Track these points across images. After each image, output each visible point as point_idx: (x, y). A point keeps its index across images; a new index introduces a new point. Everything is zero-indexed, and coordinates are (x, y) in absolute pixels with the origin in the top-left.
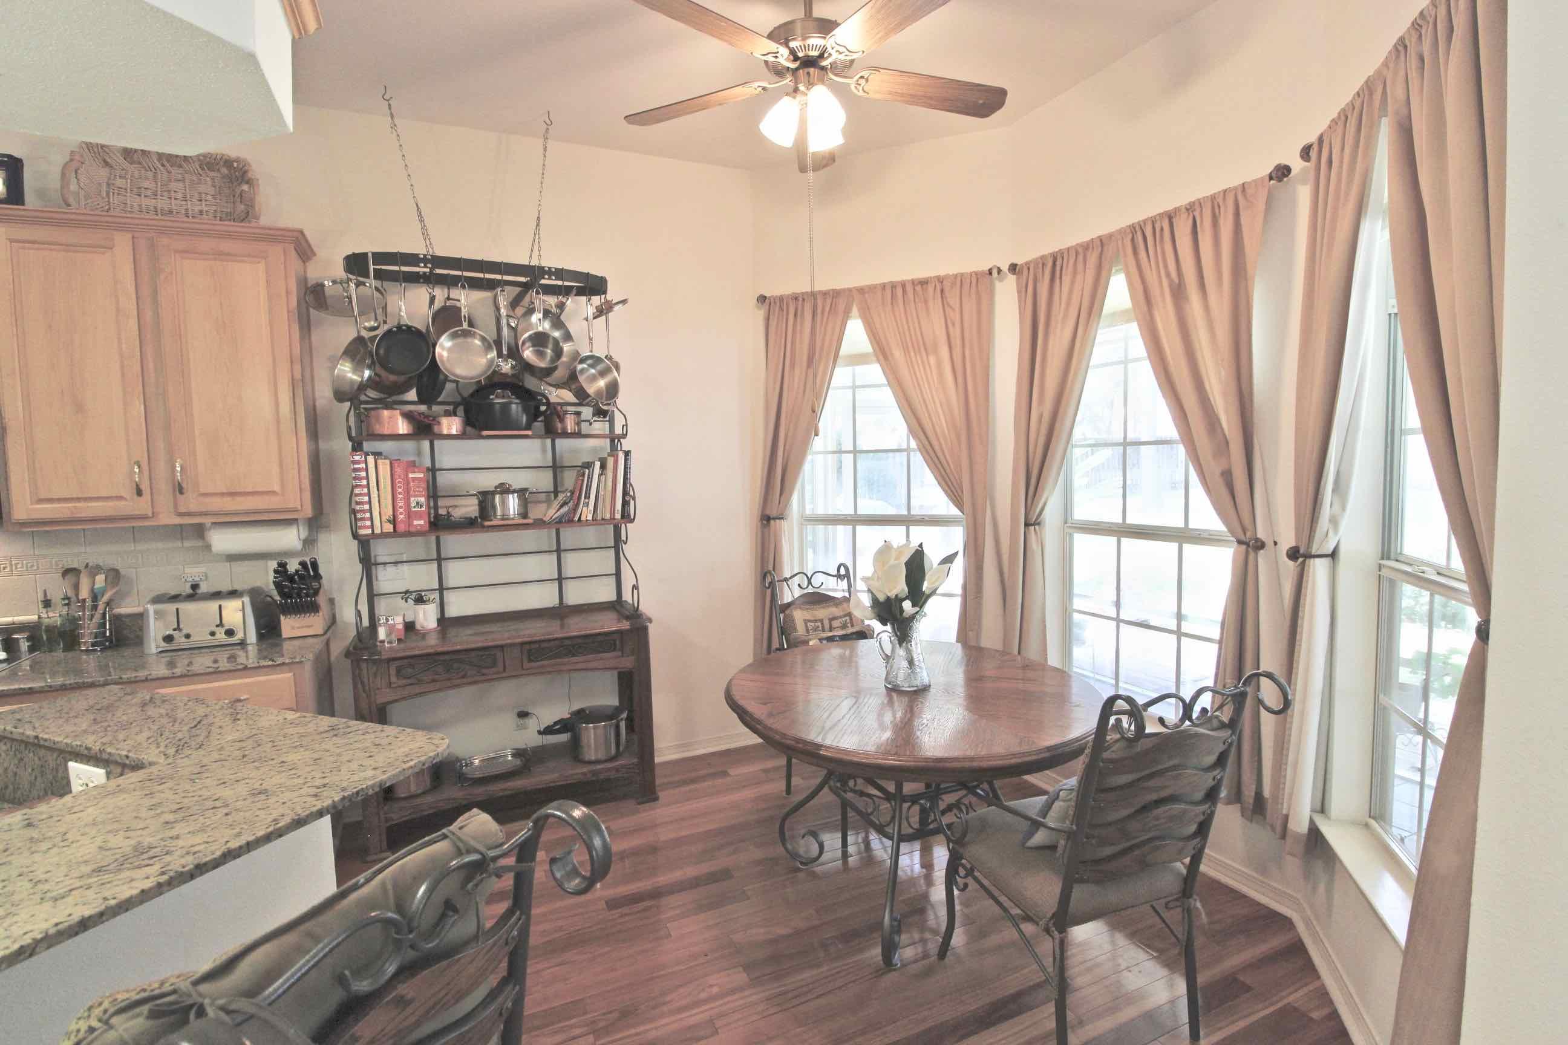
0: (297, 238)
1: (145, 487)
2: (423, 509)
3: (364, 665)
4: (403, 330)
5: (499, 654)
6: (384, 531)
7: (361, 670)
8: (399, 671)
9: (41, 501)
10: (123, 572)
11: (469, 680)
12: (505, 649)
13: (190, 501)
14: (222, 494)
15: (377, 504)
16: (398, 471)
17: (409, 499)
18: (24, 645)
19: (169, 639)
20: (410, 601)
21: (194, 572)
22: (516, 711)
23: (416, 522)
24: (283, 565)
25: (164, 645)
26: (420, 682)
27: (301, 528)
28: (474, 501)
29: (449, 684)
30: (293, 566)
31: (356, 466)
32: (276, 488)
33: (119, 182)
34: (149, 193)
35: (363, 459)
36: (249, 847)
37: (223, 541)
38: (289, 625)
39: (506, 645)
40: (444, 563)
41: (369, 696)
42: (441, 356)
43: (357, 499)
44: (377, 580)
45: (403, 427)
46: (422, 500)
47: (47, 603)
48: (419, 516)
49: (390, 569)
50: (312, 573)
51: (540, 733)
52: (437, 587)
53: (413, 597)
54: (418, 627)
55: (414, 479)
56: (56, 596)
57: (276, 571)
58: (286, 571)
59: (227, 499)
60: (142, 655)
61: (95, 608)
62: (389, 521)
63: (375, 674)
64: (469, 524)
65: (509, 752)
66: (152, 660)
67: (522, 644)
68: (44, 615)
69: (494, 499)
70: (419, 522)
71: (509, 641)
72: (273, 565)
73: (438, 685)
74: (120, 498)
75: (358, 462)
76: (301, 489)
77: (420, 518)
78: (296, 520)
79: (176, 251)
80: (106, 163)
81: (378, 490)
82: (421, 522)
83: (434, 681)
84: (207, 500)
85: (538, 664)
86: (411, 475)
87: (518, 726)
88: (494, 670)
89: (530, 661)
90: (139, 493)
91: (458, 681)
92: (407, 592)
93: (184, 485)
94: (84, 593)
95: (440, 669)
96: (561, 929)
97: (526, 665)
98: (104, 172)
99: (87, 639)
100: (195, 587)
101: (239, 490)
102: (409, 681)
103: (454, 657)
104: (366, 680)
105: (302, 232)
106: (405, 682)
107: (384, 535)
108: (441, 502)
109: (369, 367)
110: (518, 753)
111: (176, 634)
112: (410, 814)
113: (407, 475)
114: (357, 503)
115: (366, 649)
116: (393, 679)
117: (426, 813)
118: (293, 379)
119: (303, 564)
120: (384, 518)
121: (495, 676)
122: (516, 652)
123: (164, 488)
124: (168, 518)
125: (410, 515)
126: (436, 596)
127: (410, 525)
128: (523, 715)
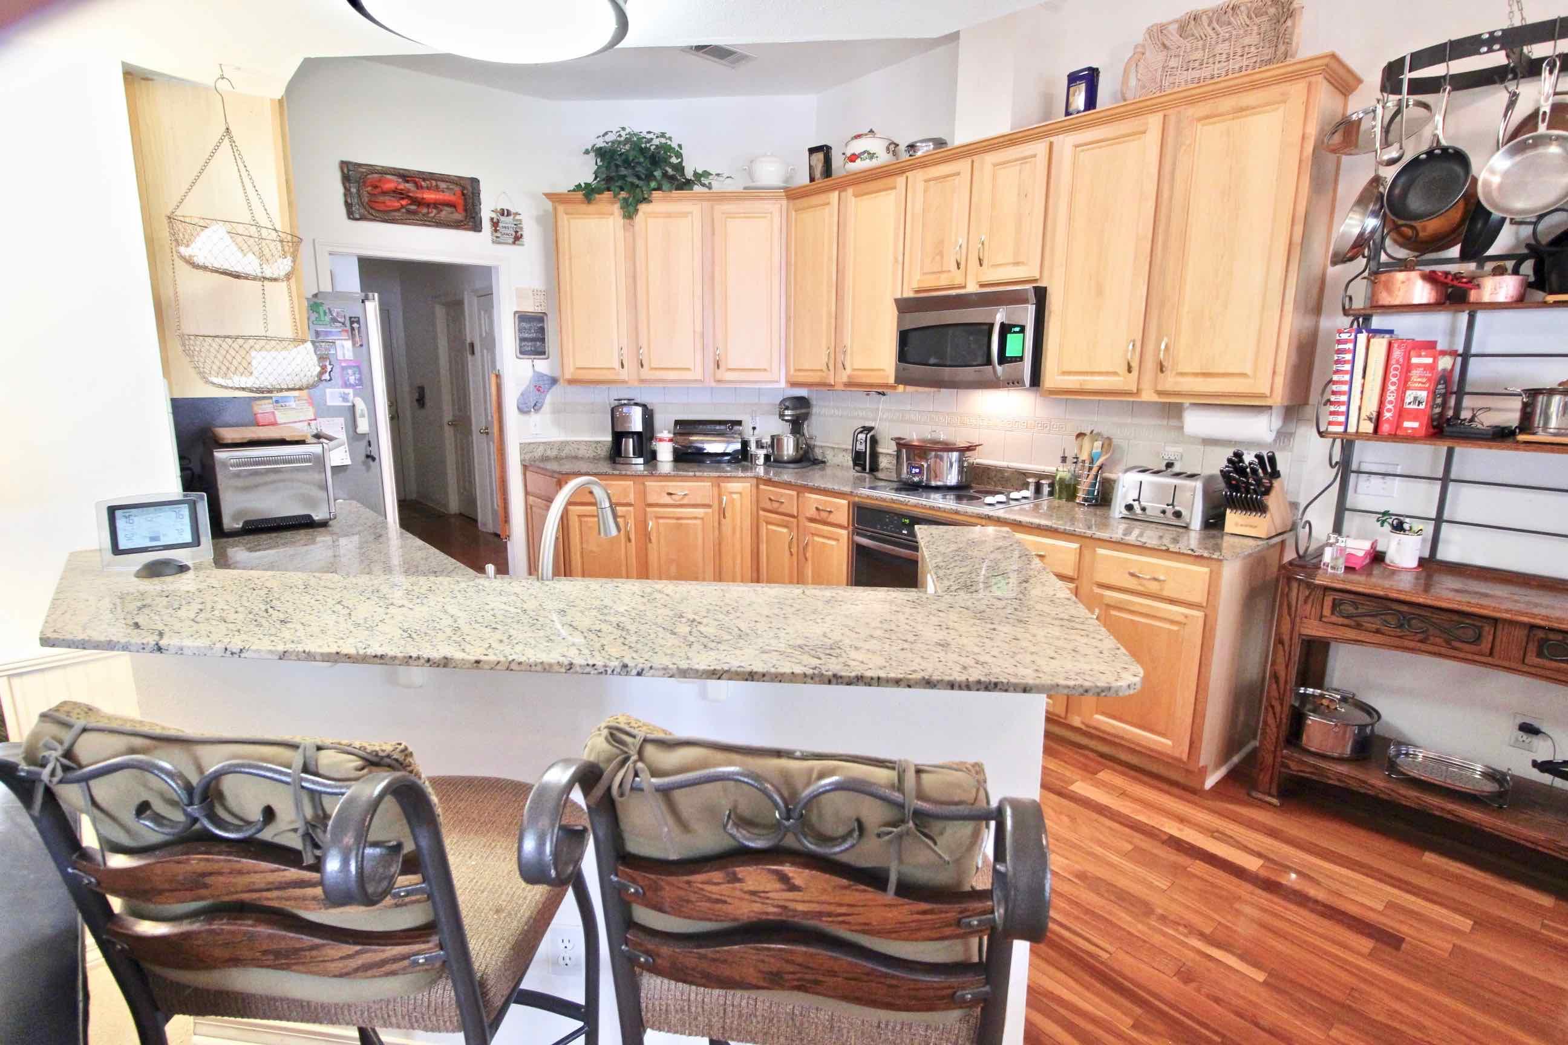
0: (1327, 65)
1: (1135, 365)
2: (1422, 407)
3: (1295, 585)
4: (1438, 156)
5: (1487, 629)
6: (1360, 430)
7: (1290, 589)
8: (1335, 605)
9: (1064, 373)
10: (1115, 441)
11: (1431, 648)
12: (1500, 626)
13: (1170, 382)
14: (1196, 375)
15: (1358, 395)
16: (1397, 353)
17: (1404, 392)
18: (1046, 490)
19: (1129, 507)
20: (1387, 527)
21: (1171, 452)
22: (1520, 720)
23: (1407, 424)
24: (1238, 455)
25: (1125, 512)
26: (1358, 626)
27: (1273, 419)
28: (1517, 404)
29: (1398, 642)
30: (1249, 458)
31: (1341, 346)
32: (1248, 371)
33: (1173, 63)
34: (1197, 64)
35: (1353, 337)
36: (879, 681)
37: (1197, 422)
38: (1234, 520)
39: (1505, 621)
40: (1451, 487)
41: (1293, 623)
42: (1487, 184)
43: (1335, 388)
44: (1356, 491)
45: (1421, 292)
46: (1423, 395)
47: (1064, 459)
48: (1414, 415)
49: (1376, 481)
50: (1269, 470)
51: (1535, 764)
52: (1433, 515)
53: (1390, 521)
54: (1387, 561)
55: (1418, 366)
56: (1070, 455)
57: (1230, 461)
58: (1242, 461)
59: (1200, 380)
60: (1107, 517)
61: (1090, 469)
62: (1370, 419)
63: (1306, 602)
64: (1502, 436)
65: (1479, 768)
66: (1113, 522)
67: (1532, 627)
68: (1060, 469)
69: (1548, 405)
70: (1410, 424)
71: (1508, 616)
72: (1229, 453)
73: (1378, 638)
74: (1115, 374)
75: (1345, 342)
76: (1274, 373)
77: (1415, 419)
78: (1270, 407)
79: (1199, 120)
80: (1164, 46)
81: (1364, 377)
82: (1416, 425)
83: (1378, 631)
84: (1181, 379)
85: (1554, 665)
86: (1415, 360)
87: (1517, 740)
88: (1473, 648)
89: (1540, 654)
90: (1130, 370)
91: (1412, 644)
92: (1385, 513)
93: (1165, 364)
94: (1084, 456)
95: (1393, 621)
96: (1420, 1027)
97: (1532, 659)
98: (1161, 56)
99: (1081, 495)
100: (1169, 465)
101: (1211, 371)
102: (1346, 622)
103: (1418, 611)
104: (1294, 603)
105: (1333, 56)
106: (1340, 620)
107: (1365, 437)
108: (1467, 401)
109: (1375, 214)
110: (1492, 775)
111: (1136, 504)
112: (1312, 773)
113: (1409, 359)
114: (1334, 393)
115: (1303, 567)
116: (1327, 611)
117: (1331, 782)
118: (1290, 244)
119: (1259, 457)
120: (1363, 415)
121: (1470, 656)
122: (1520, 634)
123: (1150, 365)
124: (1148, 396)
125: (1402, 413)
126: (1429, 528)
127: (1399, 425)
128: (1529, 729)
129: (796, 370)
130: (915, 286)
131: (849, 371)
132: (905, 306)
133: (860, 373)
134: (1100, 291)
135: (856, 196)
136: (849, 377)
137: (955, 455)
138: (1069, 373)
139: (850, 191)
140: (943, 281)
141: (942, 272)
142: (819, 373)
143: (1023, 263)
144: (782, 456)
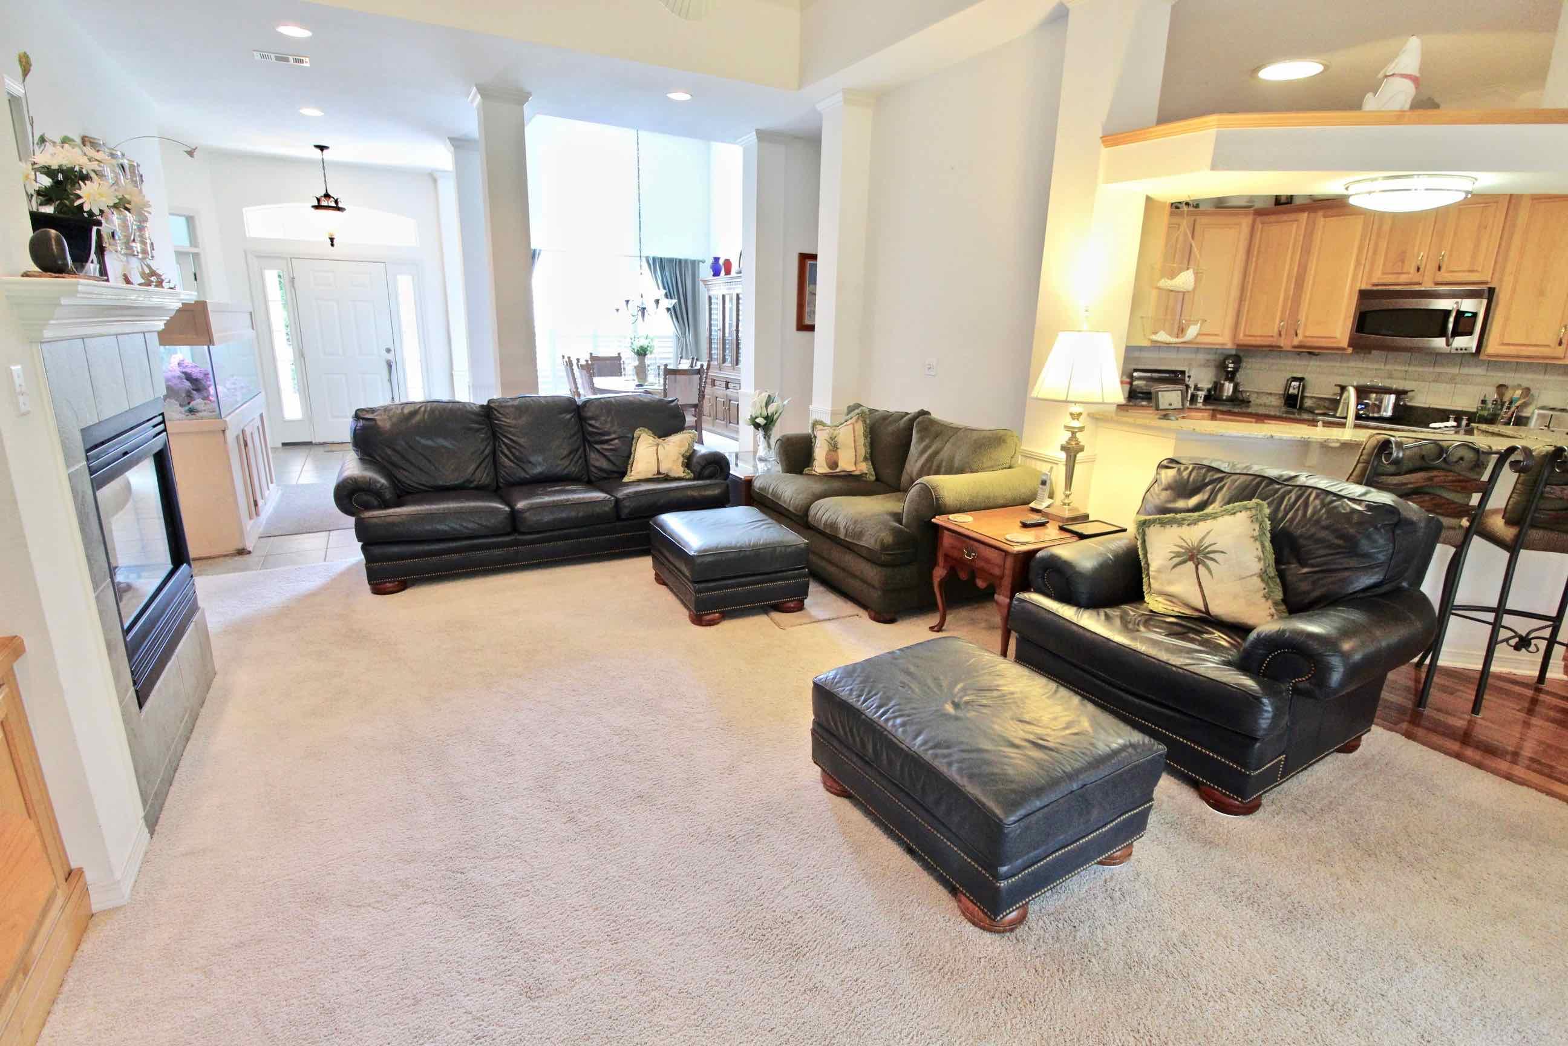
1: (1565, 341)
9: (1503, 344)
10: (1532, 392)
47: (1483, 402)
56: (1490, 399)
61: (1509, 408)
68: (1480, 407)
74: (1548, 346)
90: (1560, 344)
94: (1506, 400)
129: (1245, 335)
130: (1375, 281)
131: (1300, 337)
132: (1364, 295)
133: (1309, 339)
134: (1541, 293)
135: (1325, 216)
136: (1301, 342)
137: (1393, 397)
138: (1508, 344)
139: (1320, 213)
140: (1403, 278)
141: (1403, 273)
142: (1271, 339)
143: (1477, 271)
144: (1222, 396)
